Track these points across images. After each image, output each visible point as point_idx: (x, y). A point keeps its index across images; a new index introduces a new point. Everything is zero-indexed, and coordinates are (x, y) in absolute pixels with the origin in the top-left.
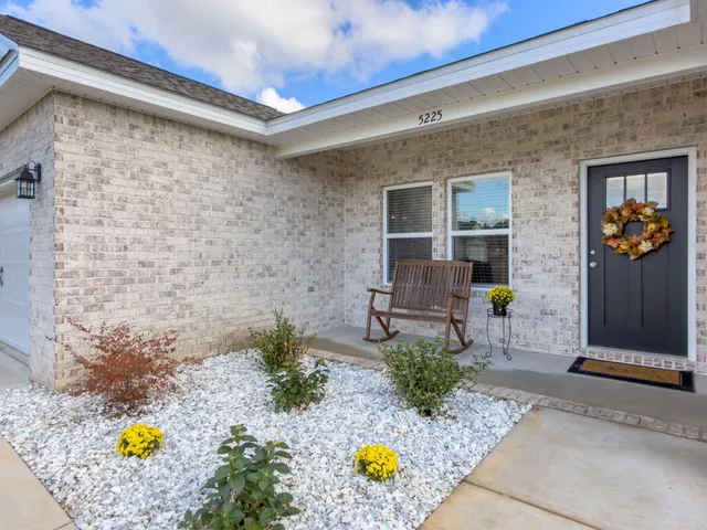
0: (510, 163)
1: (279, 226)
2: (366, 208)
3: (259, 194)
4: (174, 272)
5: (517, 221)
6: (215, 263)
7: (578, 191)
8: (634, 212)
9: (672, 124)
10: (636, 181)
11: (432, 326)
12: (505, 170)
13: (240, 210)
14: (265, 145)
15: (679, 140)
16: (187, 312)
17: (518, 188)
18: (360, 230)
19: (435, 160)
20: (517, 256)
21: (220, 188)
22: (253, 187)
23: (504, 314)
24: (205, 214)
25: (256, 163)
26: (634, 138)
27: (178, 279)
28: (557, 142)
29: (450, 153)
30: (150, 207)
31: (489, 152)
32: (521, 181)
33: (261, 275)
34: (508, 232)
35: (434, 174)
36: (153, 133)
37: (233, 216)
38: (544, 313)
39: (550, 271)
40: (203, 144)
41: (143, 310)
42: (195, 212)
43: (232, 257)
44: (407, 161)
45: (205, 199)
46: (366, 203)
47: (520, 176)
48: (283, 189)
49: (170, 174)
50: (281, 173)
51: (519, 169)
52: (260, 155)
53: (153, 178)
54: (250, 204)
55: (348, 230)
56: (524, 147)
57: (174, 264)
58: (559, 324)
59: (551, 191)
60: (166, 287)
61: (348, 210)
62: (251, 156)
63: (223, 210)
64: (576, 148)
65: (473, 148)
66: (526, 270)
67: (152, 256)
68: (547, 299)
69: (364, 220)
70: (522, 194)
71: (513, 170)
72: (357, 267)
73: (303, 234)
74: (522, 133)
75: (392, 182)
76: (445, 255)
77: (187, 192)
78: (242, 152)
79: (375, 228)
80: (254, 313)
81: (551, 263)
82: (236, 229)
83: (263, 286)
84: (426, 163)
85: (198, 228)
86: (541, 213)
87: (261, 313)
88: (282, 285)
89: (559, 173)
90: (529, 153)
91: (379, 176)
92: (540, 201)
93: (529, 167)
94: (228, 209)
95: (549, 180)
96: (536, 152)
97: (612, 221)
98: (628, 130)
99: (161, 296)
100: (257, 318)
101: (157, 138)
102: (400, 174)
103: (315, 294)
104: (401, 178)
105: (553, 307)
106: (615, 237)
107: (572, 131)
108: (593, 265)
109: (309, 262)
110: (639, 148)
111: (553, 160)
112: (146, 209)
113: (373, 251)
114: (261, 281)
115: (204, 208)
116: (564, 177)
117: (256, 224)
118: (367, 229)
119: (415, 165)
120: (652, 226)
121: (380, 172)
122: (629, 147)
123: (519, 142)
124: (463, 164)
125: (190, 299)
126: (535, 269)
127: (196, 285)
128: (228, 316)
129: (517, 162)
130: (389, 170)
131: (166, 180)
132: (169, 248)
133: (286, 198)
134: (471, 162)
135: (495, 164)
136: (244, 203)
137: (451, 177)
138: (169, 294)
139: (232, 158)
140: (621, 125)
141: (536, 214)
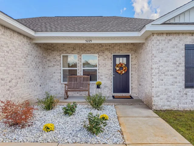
0: (98, 52)
1: (33, 65)
2: (55, 60)
3: (29, 55)
4: (10, 82)
5: (99, 66)
6: (19, 78)
7: (111, 60)
8: (121, 65)
9: (127, 49)
10: (121, 59)
11: (78, 93)
12: (96, 54)
13: (25, 60)
14: (30, 38)
15: (129, 52)
16: (13, 96)
17: (99, 58)
18: (53, 67)
19: (78, 49)
20: (99, 74)
21: (20, 52)
22: (28, 52)
23: (99, 88)
24: (17, 61)
25: (28, 44)
26: (122, 50)
27: (10, 84)
28: (108, 49)
29: (83, 47)
30: (4, 59)
31: (93, 49)
32: (100, 57)
33: (30, 82)
34: (97, 68)
35: (78, 52)
36: (4, 32)
37: (23, 62)
38: (105, 87)
39: (106, 77)
40: (16, 37)
41: (2, 96)
42: (15, 61)
43: (23, 76)
44: (70, 48)
45: (17, 56)
46: (55, 58)
47: (100, 56)
48: (34, 53)
49: (8, 47)
50: (34, 48)
51: (100, 54)
52: (29, 42)
53: (4, 49)
54: (27, 58)
55: (48, 66)
56: (101, 49)
57: (9, 79)
58: (108, 89)
59: (106, 60)
60: (8, 87)
61: (48, 60)
62: (27, 42)
63: (21, 60)
64: (112, 51)
65: (89, 47)
66: (101, 77)
67: (4, 77)
68: (106, 84)
69: (55, 64)
70: (100, 60)
71: (98, 54)
72: (52, 78)
73: (38, 68)
74: (100, 46)
75: (65, 53)
76: (81, 74)
77: (12, 54)
78: (25, 40)
79: (59, 66)
80: (28, 94)
81: (106, 76)
82: (24, 66)
83: (30, 85)
84: (76, 49)
85: (15, 66)
86: (104, 64)
87: (30, 95)
88: (34, 85)
89: (108, 56)
90: (102, 51)
91: (60, 51)
92: (104, 62)
93: (102, 54)
94: (22, 59)
95: (106, 57)
96: (103, 50)
97: (118, 67)
98: (121, 49)
99: (7, 91)
100: (29, 96)
101: (5, 34)
102: (67, 51)
103: (41, 87)
104: (68, 52)
105: (107, 85)
106: (118, 70)
107: (111, 47)
108: (114, 76)
109: (40, 77)
110: (123, 53)
111: (107, 53)
112: (3, 60)
113: (58, 73)
114: (30, 83)
115: (17, 59)
116: (109, 57)
117: (28, 65)
118: (56, 66)
119: (72, 49)
120: (124, 68)
121: (60, 49)
122: (121, 52)
123: (100, 48)
124: (86, 51)
125: (14, 91)
126: (103, 77)
127: (15, 86)
128: (23, 96)
129: (99, 52)
130: (63, 49)
131: (8, 49)
132: (8, 73)
133: (35, 56)
134: (88, 51)
135: (94, 52)
136: (26, 57)
137: (83, 54)
138: (9, 90)
139: (23, 42)
140: (120, 47)
141: (104, 65)
